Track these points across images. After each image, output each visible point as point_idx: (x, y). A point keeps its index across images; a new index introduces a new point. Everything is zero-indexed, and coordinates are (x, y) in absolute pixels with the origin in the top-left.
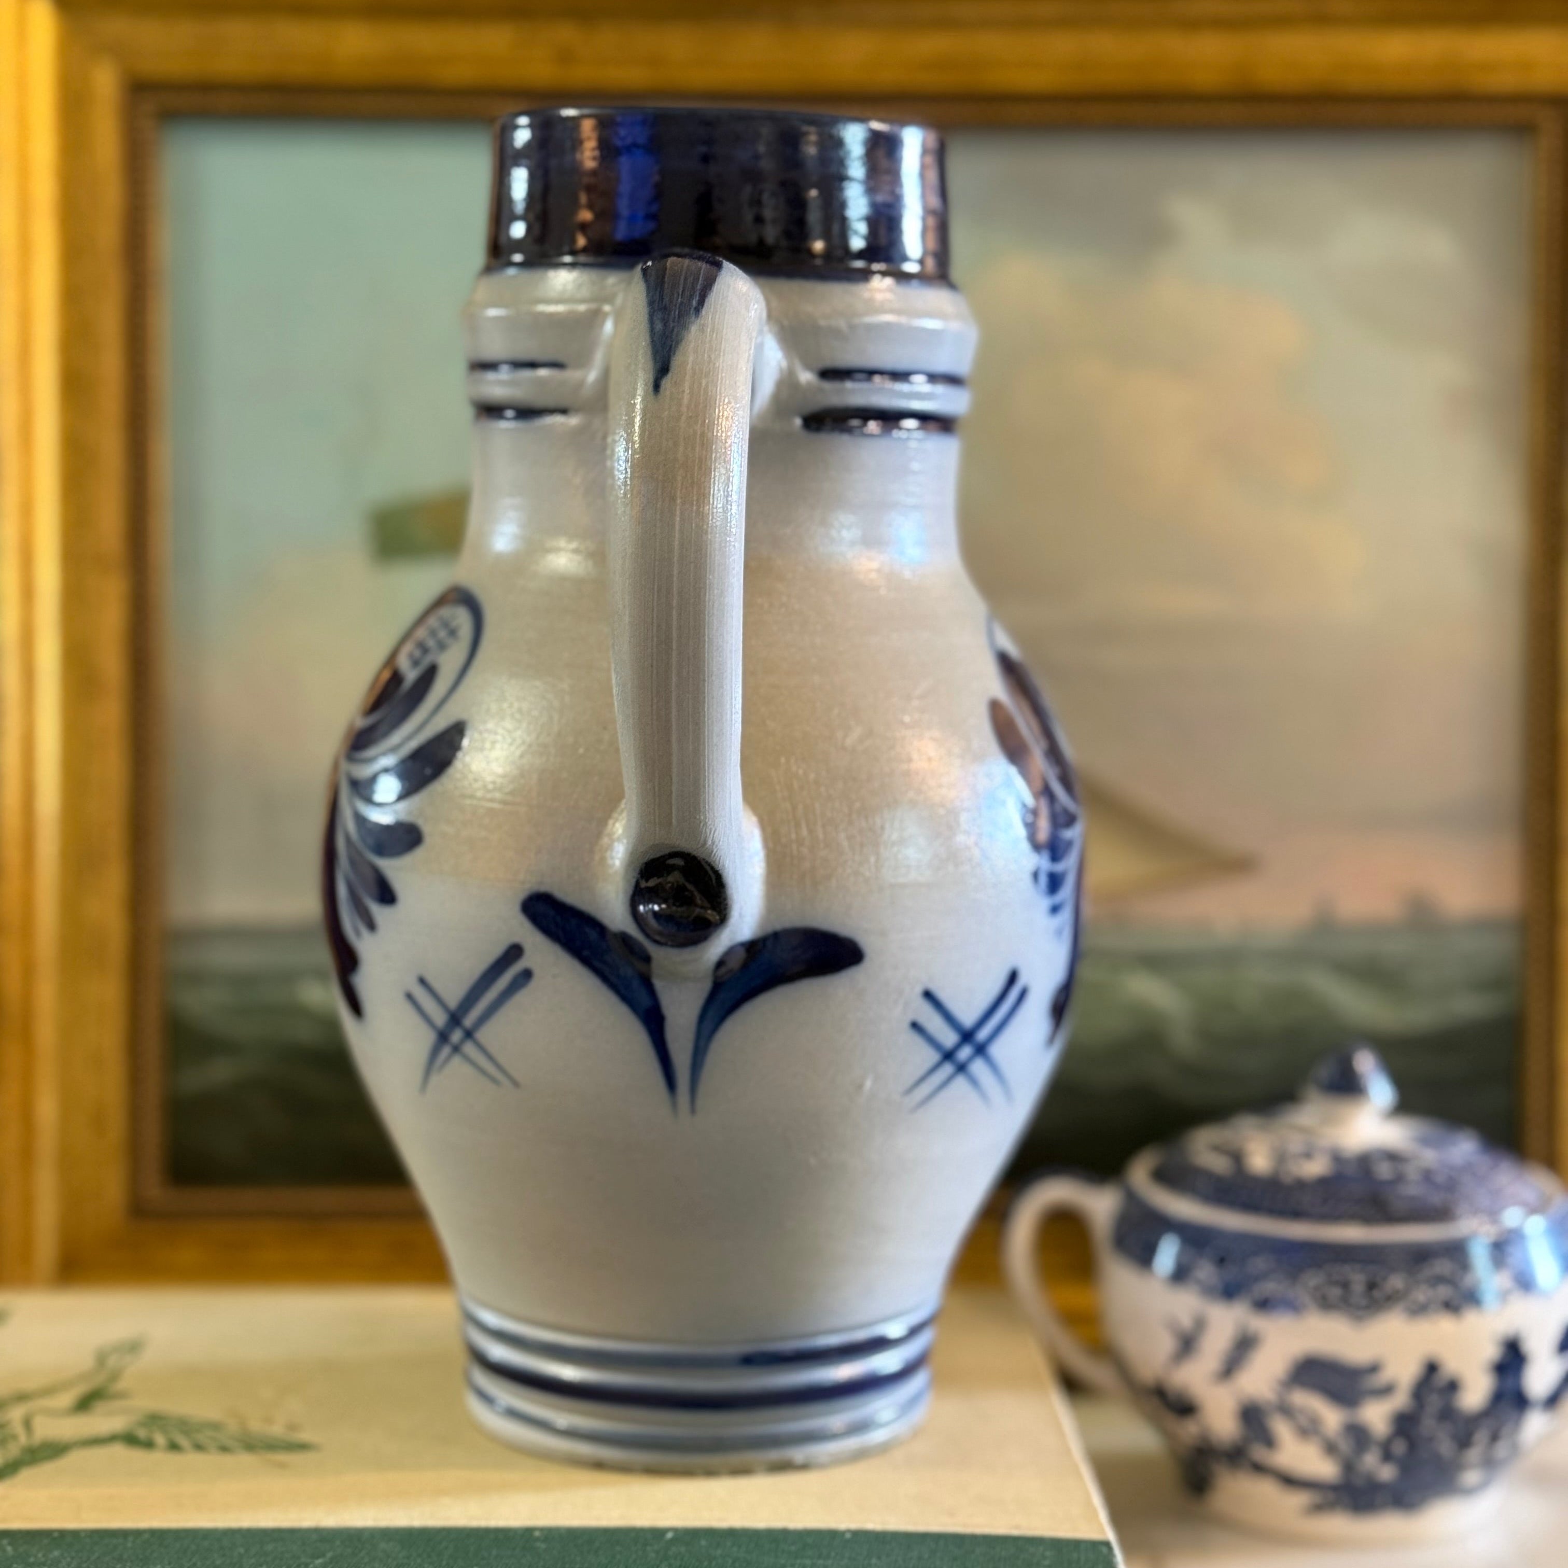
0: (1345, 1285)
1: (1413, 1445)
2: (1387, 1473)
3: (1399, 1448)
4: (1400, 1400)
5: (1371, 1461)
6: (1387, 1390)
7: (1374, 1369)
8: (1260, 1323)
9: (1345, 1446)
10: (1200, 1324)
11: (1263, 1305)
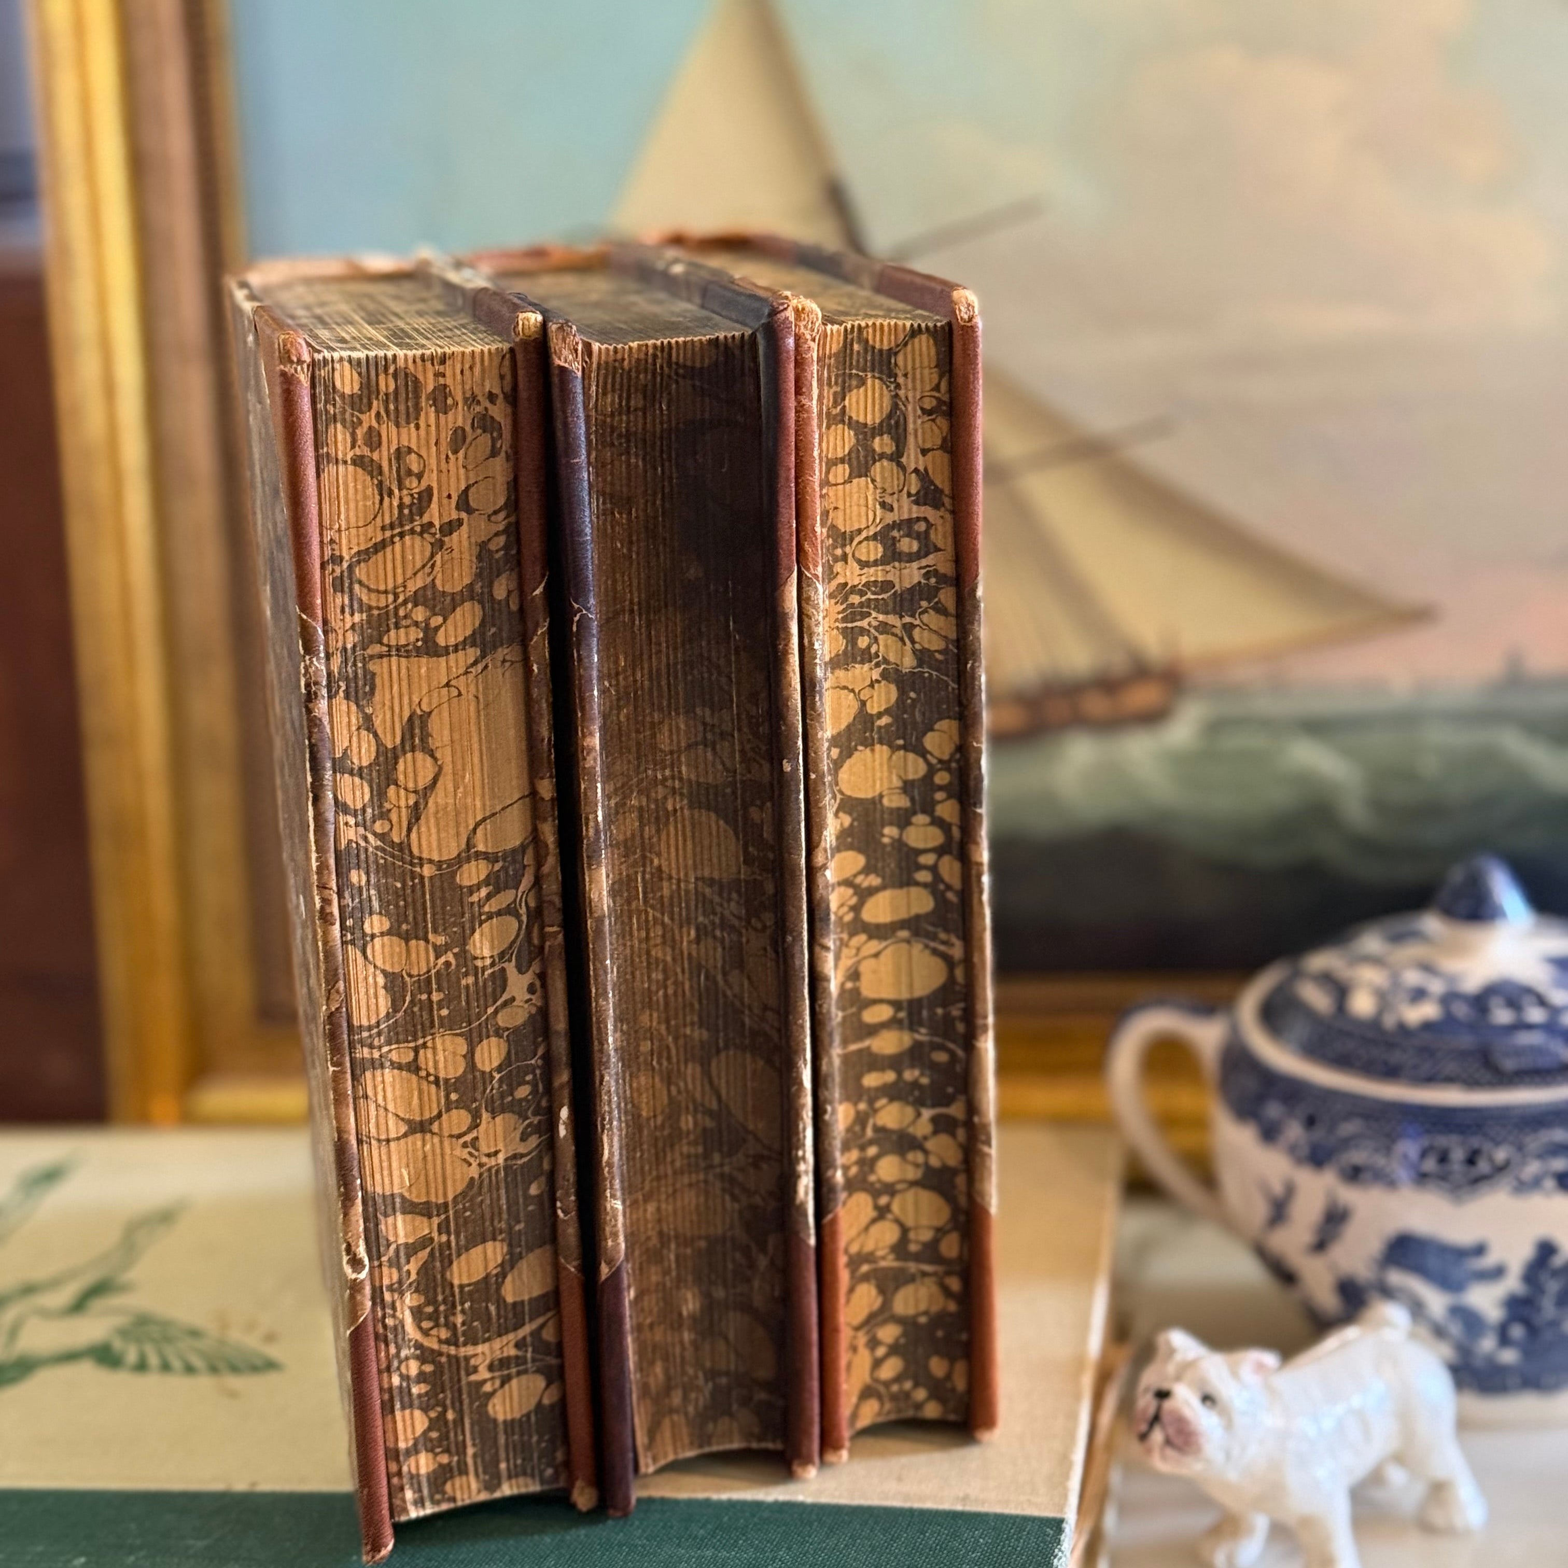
0: (1443, 1158)
1: (1532, 1330)
2: (1509, 1356)
3: (1517, 1331)
4: (1512, 1283)
5: (1487, 1344)
6: (1498, 1273)
7: (1480, 1250)
8: (1349, 1195)
9: (1455, 1329)
10: (1290, 1190)
11: (1354, 1175)
